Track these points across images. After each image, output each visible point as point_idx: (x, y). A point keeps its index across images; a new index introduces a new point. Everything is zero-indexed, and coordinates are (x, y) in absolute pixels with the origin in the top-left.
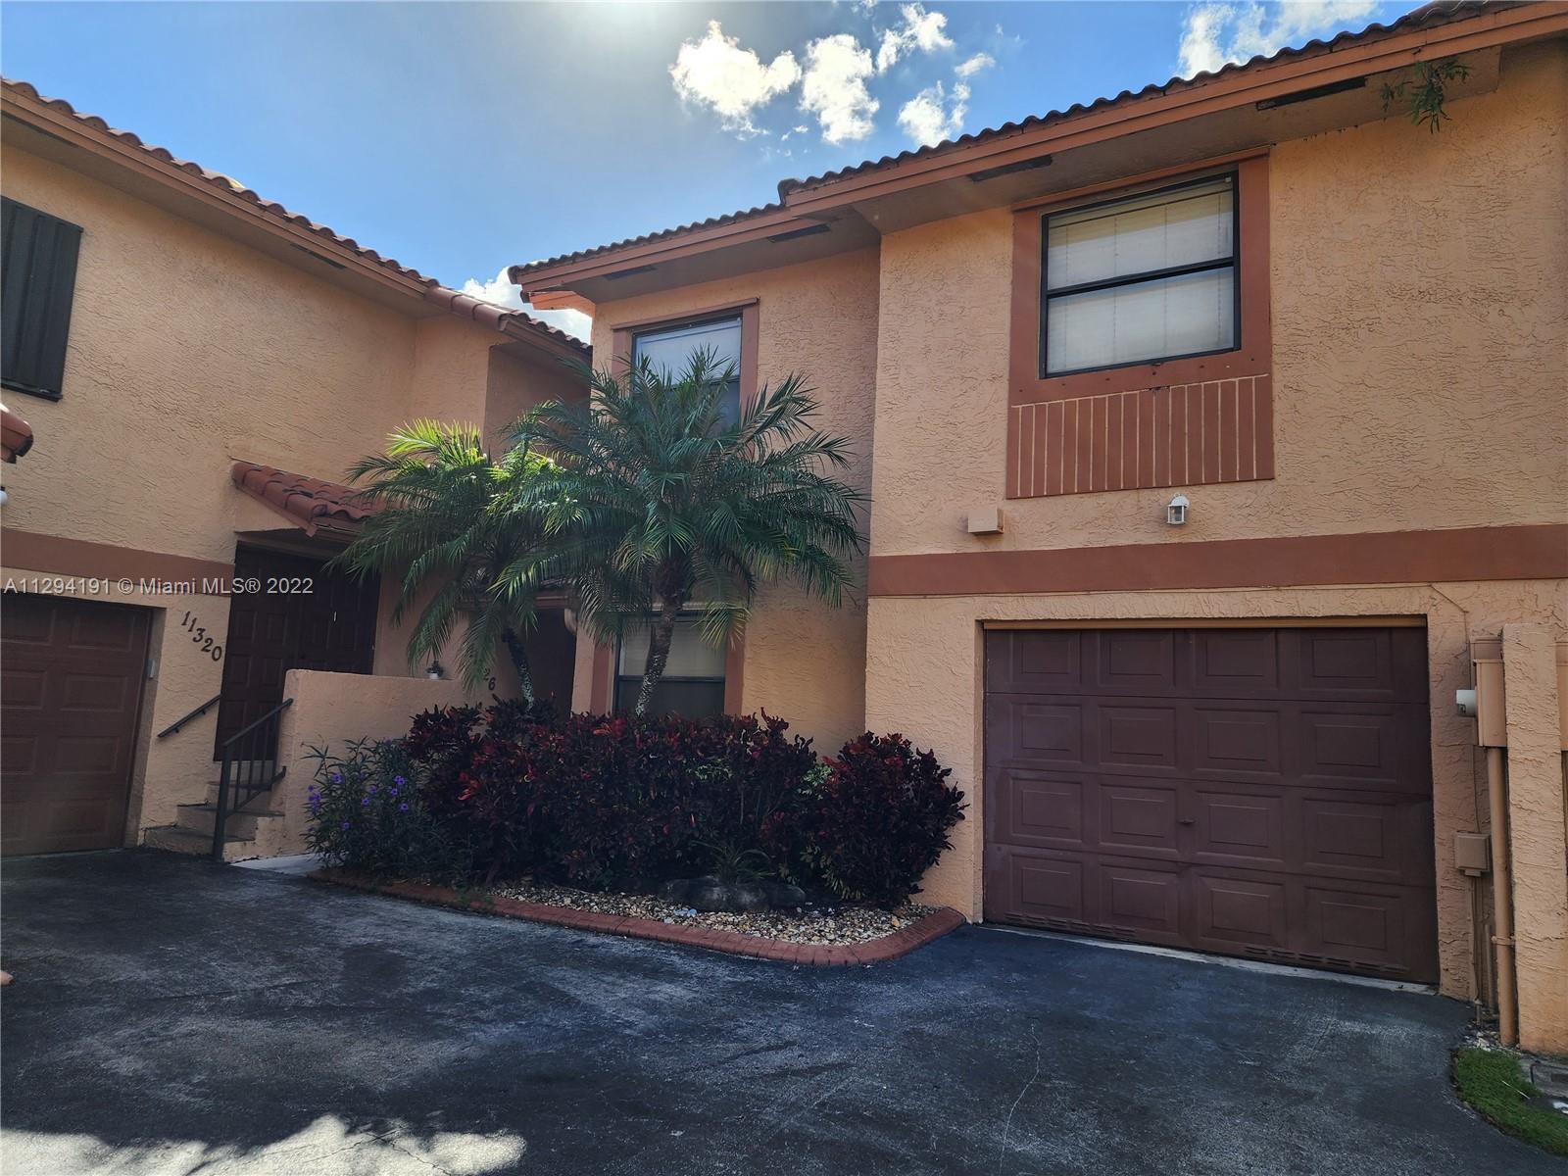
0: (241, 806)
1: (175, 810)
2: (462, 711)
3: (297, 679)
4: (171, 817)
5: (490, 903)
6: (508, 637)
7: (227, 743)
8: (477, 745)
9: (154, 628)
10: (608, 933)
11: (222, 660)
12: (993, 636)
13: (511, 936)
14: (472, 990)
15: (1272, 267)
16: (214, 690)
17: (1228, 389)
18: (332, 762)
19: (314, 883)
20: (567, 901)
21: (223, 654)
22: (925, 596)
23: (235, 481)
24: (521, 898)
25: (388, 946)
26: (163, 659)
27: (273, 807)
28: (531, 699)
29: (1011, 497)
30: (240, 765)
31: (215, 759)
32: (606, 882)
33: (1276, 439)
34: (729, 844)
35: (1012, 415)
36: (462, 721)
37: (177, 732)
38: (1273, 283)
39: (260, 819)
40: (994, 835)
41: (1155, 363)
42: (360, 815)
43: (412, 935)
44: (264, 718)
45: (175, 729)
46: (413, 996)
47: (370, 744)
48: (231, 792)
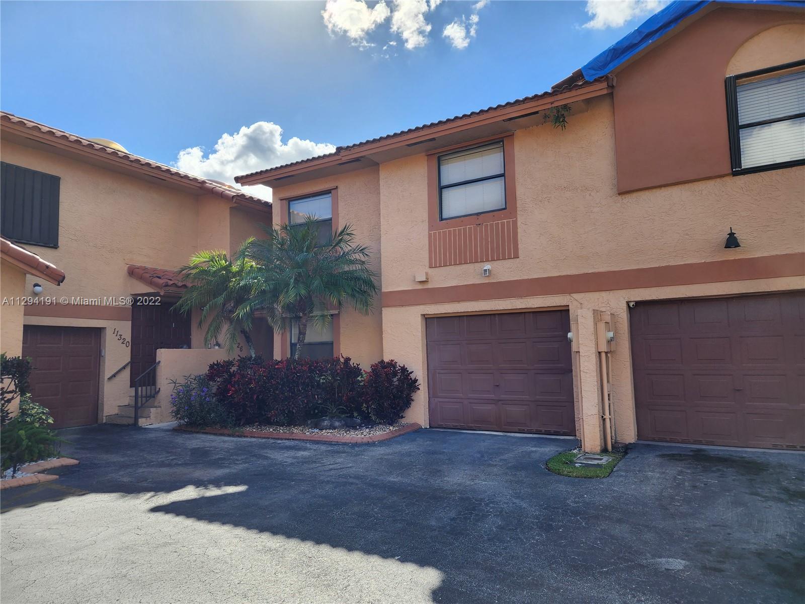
0: (144, 404)
1: (117, 408)
2: (227, 362)
3: (161, 353)
4: (115, 411)
5: (243, 432)
6: (243, 332)
7: (136, 380)
8: (232, 375)
9: (102, 335)
10: (286, 439)
11: (130, 346)
12: (429, 320)
13: (250, 442)
14: (234, 457)
15: (516, 178)
16: (128, 359)
17: (503, 224)
18: (179, 385)
19: (177, 430)
20: (271, 430)
21: (130, 344)
22: (402, 306)
23: (129, 273)
24: (254, 430)
25: (205, 447)
26: (107, 349)
27: (156, 404)
28: (254, 356)
29: (431, 267)
30: (142, 388)
31: (131, 387)
32: (286, 422)
33: (519, 243)
34: (332, 405)
35: (430, 236)
36: (228, 366)
37: (115, 377)
38: (516, 184)
39: (152, 409)
40: (432, 395)
41: (478, 214)
42: (191, 404)
43: (214, 444)
44: (150, 369)
45: (114, 376)
46: (215, 459)
47: (193, 377)
48: (140, 399)
